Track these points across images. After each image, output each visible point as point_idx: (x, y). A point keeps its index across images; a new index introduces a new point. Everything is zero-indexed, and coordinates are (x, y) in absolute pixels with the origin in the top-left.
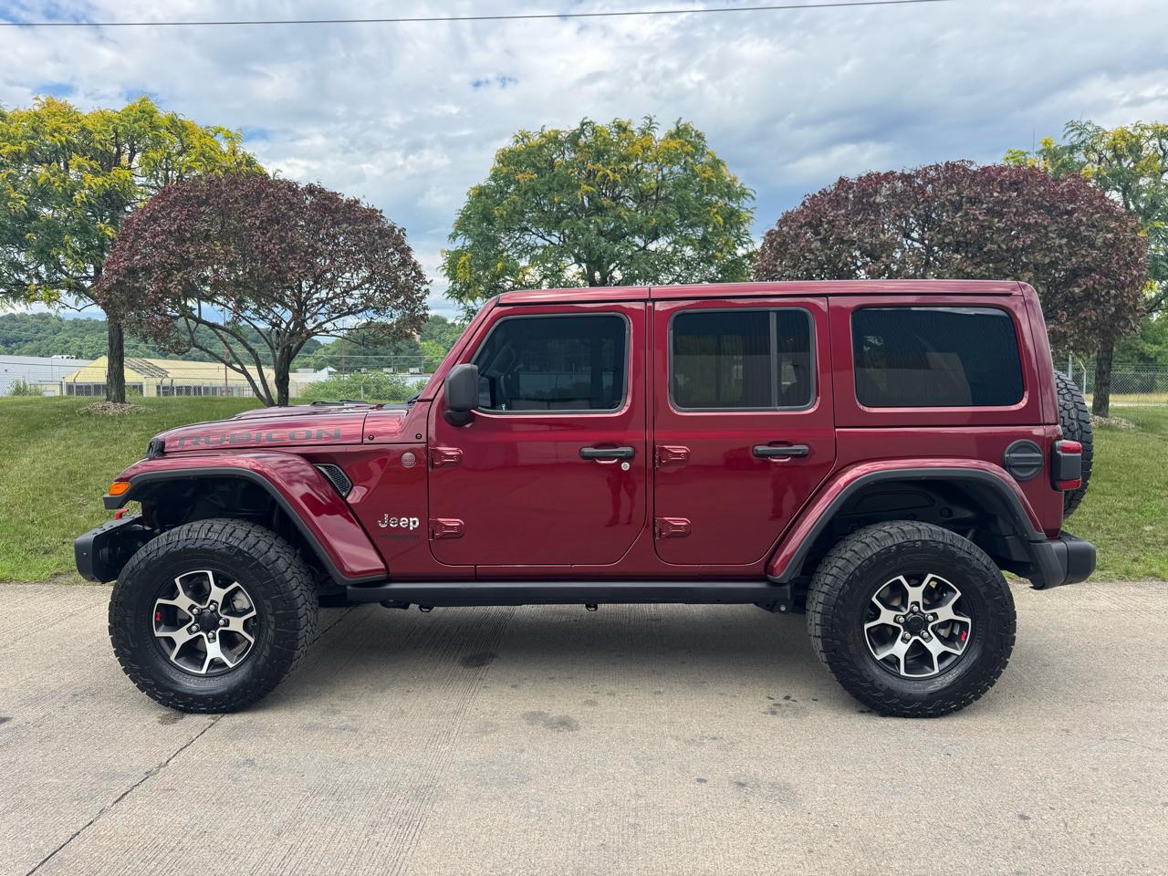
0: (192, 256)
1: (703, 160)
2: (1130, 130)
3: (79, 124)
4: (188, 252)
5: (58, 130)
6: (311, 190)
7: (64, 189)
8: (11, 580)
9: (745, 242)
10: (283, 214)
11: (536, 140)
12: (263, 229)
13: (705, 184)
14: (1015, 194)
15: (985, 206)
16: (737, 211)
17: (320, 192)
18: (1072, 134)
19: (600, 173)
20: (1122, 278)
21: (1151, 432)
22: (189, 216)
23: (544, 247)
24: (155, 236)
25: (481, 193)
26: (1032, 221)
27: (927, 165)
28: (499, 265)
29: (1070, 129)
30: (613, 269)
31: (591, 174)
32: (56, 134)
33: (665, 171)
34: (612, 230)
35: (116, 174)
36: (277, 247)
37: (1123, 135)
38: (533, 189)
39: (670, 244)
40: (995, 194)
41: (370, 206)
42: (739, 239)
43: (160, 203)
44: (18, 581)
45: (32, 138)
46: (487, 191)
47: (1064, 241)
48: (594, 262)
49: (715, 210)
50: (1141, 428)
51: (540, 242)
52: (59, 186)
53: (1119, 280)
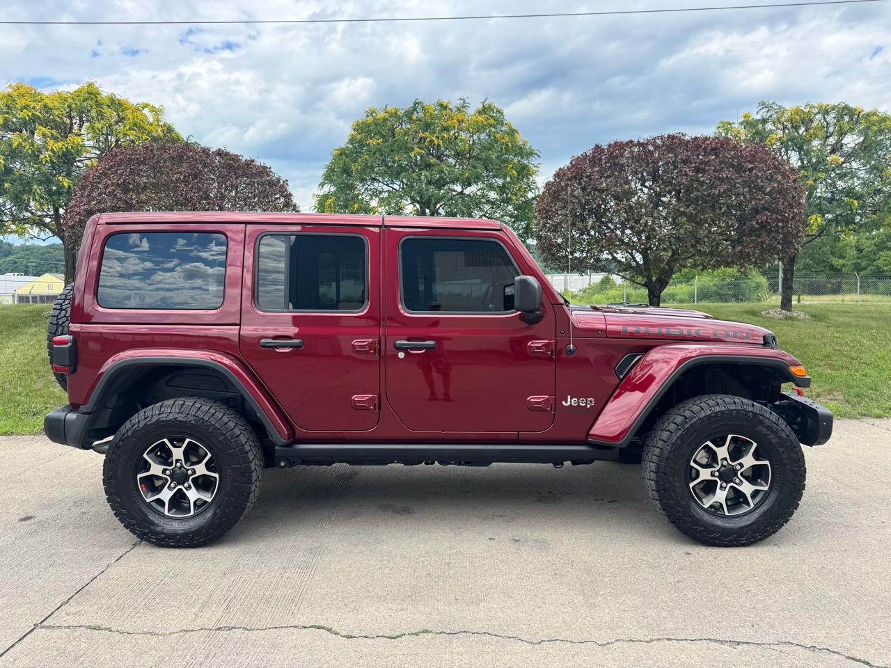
0: (134, 202)
1: (503, 129)
2: (802, 108)
3: (42, 103)
4: (131, 199)
5: (26, 107)
6: (219, 153)
7: (33, 152)
8: (12, 433)
9: (533, 189)
10: (200, 171)
11: (381, 115)
12: (186, 182)
13: (504, 147)
14: (713, 157)
15: (693, 165)
16: (527, 166)
17: (226, 155)
18: (763, 111)
19: (428, 140)
20: (786, 215)
21: (820, 321)
22: (132, 173)
23: (389, 191)
24: (106, 187)
25: (342, 153)
26: (725, 176)
27: (656, 136)
28: (356, 206)
29: (761, 107)
30: (439, 208)
31: (422, 140)
32: (25, 111)
33: (475, 137)
34: (437, 180)
35: (72, 140)
36: (197, 195)
37: (797, 112)
38: (380, 150)
39: (479, 190)
40: (701, 157)
41: (262, 164)
42: (529, 186)
43: (109, 163)
44: (18, 434)
45: (8, 113)
46: (346, 152)
47: (747, 189)
48: (424, 203)
49: (511, 166)
50: (814, 319)
51: (386, 188)
52: (29, 149)
53: (785, 216)
